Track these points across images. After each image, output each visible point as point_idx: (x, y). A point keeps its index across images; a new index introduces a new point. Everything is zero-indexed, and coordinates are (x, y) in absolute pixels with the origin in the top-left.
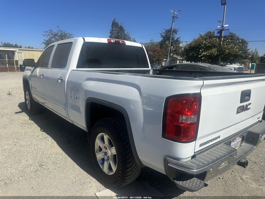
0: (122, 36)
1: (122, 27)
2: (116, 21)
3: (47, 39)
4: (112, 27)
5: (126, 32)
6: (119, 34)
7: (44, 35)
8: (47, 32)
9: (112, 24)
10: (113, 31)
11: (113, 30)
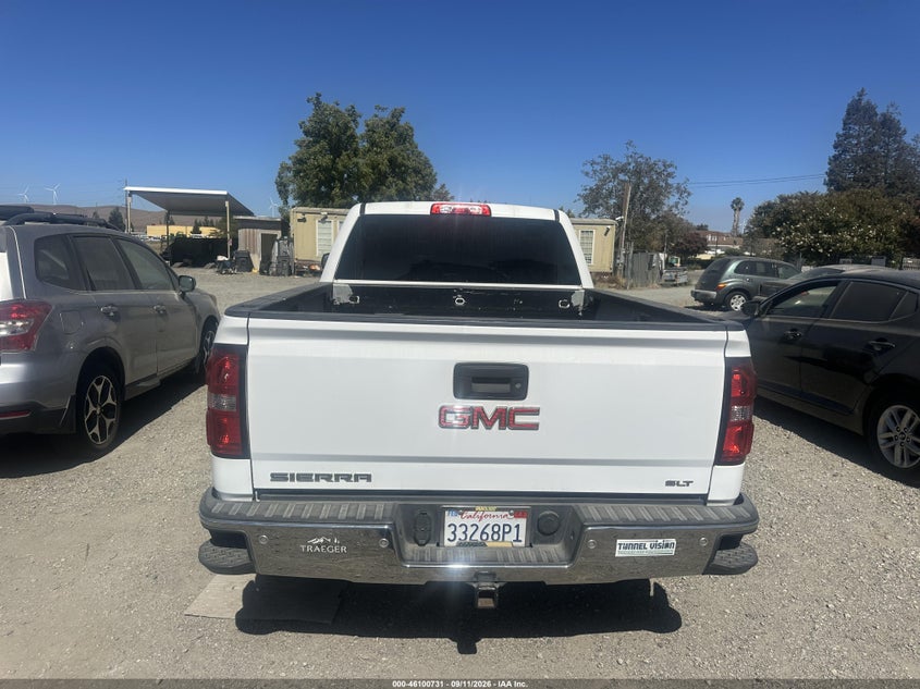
0: (887, 156)
1: (892, 121)
2: (865, 100)
3: (592, 183)
4: (845, 124)
5: (907, 139)
6: (876, 148)
7: (587, 174)
8: (593, 163)
9: (848, 114)
10: (852, 136)
11: (847, 136)
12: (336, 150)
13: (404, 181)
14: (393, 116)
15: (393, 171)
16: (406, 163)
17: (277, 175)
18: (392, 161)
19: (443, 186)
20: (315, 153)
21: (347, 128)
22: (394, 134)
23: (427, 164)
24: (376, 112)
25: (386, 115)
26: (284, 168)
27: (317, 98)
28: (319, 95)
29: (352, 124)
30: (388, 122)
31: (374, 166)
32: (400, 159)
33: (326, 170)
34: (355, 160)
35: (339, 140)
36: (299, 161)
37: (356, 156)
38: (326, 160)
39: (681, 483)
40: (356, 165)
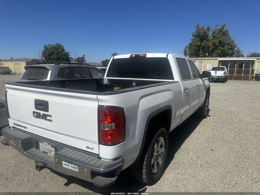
12: (202, 40)
13: (223, 47)
14: (222, 28)
15: (220, 45)
16: (225, 42)
17: (184, 49)
18: (220, 42)
19: (238, 48)
20: (195, 42)
21: (206, 33)
22: (221, 33)
23: (233, 42)
24: (216, 27)
25: (219, 28)
26: (187, 47)
27: (198, 25)
28: (198, 24)
29: (208, 32)
30: (219, 30)
31: (214, 44)
32: (223, 41)
33: (198, 46)
34: (207, 42)
35: (203, 37)
36: (190, 45)
37: (208, 41)
38: (198, 43)
39: (90, 148)
40: (207, 44)
